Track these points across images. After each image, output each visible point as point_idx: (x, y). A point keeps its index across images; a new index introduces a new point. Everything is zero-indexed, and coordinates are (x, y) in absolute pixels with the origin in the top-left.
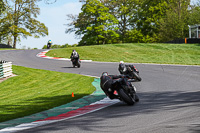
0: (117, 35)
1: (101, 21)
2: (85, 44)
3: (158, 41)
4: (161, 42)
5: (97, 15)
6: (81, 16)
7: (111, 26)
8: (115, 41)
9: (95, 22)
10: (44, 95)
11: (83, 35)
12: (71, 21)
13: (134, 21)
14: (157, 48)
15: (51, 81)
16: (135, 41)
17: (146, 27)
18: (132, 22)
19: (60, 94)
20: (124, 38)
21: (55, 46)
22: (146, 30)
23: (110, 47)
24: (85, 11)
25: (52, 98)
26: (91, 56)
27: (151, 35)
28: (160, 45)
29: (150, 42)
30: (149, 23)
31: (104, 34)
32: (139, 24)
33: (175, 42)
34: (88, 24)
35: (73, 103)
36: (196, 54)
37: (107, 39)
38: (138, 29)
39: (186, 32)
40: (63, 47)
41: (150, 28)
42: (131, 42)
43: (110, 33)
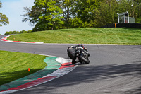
0: (63, 23)
2: (37, 30)
3: (94, 26)
4: (97, 27)
5: (47, 7)
6: (34, 8)
7: (57, 16)
8: (61, 27)
9: (45, 12)
10: (7, 71)
11: (36, 23)
12: (26, 12)
14: (94, 31)
15: (12, 60)
16: (77, 27)
17: (85, 15)
18: (74, 12)
19: (19, 69)
20: (68, 25)
21: (14, 33)
22: (85, 18)
23: (57, 32)
24: (37, 4)
25: (13, 73)
26: (43, 39)
27: (89, 22)
28: (96, 29)
29: (88, 27)
30: (87, 12)
31: (52, 22)
32: (79, 13)
33: (107, 26)
34: (40, 15)
35: (30, 76)
36: (124, 35)
37: (55, 26)
38: (78, 17)
39: (116, 18)
40: (21, 32)
41: (88, 16)
42: (73, 27)
43: (57, 21)
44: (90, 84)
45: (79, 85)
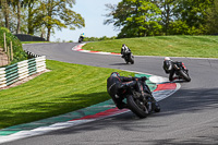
0: (160, 27)
1: (143, 11)
2: (124, 37)
3: (204, 33)
4: (208, 34)
5: (138, 5)
6: (120, 5)
7: (153, 17)
8: (158, 33)
9: (136, 12)
10: (80, 93)
11: (122, 27)
12: (110, 12)
13: (179, 11)
14: (204, 40)
15: (88, 77)
16: (180, 33)
17: (191, 17)
18: (176, 12)
19: (98, 91)
20: (168, 30)
21: (92, 39)
22: (191, 21)
23: (152, 40)
25: (89, 95)
27: (197, 26)
28: (208, 37)
29: (197, 34)
30: (195, 13)
31: (145, 26)
32: (184, 14)
34: (128, 15)
37: (149, 31)
38: (183, 20)
40: (101, 39)
41: (196, 19)
42: (175, 34)
43: (152, 25)
44: (197, 114)
45: (181, 115)
